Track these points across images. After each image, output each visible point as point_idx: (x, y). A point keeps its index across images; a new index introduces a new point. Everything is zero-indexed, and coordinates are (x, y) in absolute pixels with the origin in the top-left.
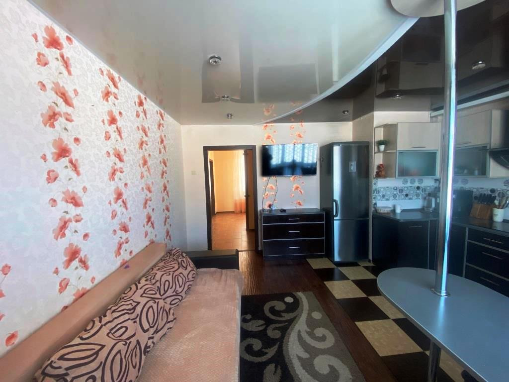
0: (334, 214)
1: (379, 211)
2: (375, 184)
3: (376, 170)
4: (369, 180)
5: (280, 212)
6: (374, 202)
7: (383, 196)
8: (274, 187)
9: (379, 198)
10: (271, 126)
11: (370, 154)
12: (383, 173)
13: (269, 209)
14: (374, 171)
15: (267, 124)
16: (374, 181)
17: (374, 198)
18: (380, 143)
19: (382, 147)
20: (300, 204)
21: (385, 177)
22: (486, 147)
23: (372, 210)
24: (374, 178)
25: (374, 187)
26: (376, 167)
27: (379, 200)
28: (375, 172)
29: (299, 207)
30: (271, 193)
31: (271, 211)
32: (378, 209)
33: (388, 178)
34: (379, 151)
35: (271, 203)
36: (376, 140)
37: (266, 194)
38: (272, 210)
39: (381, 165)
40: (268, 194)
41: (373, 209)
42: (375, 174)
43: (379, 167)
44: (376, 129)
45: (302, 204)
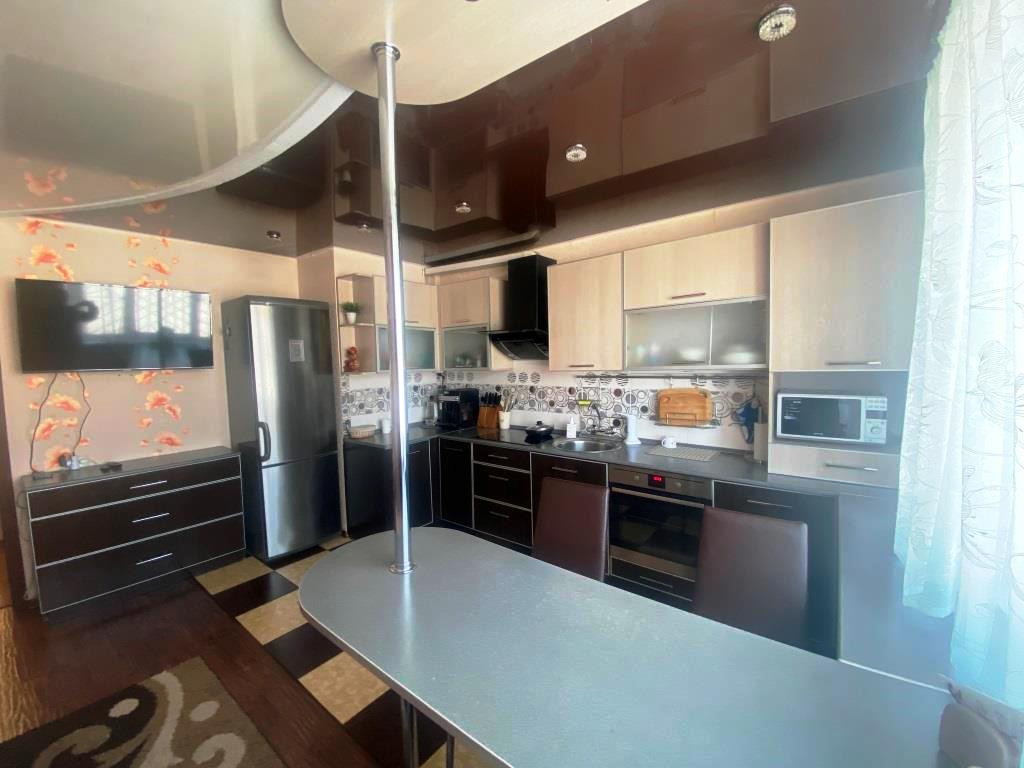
0: (262, 454)
1: (355, 435)
2: (344, 384)
3: (344, 359)
4: (332, 378)
5: (100, 473)
6: (345, 418)
7: (361, 406)
8: (76, 404)
9: (354, 410)
10: (57, 226)
11: (332, 327)
12: (357, 364)
13: (57, 468)
14: (341, 360)
15: (40, 220)
16: (342, 379)
17: (345, 411)
18: (348, 308)
19: (352, 316)
20: (171, 442)
21: (360, 370)
22: (485, 328)
23: (341, 435)
24: (342, 374)
25: (343, 390)
26: (344, 353)
27: (354, 414)
28: (343, 361)
29: (168, 450)
30: (67, 422)
31: (65, 475)
32: (351, 431)
33: (364, 374)
34: (347, 323)
35: (68, 450)
36: (340, 303)
37: (42, 426)
38: (70, 471)
39: (353, 348)
40: (50, 426)
41: (344, 433)
42: (343, 365)
43: (349, 352)
44: (339, 280)
45: (178, 441)
